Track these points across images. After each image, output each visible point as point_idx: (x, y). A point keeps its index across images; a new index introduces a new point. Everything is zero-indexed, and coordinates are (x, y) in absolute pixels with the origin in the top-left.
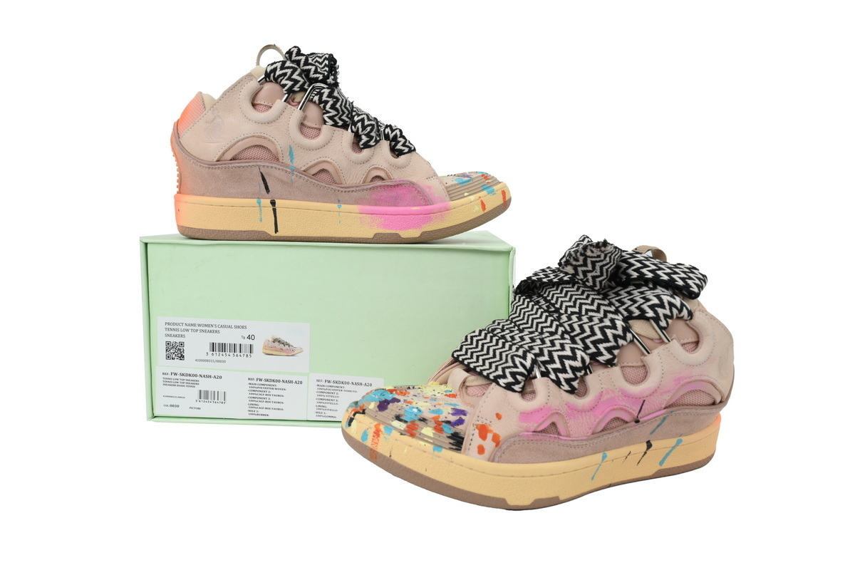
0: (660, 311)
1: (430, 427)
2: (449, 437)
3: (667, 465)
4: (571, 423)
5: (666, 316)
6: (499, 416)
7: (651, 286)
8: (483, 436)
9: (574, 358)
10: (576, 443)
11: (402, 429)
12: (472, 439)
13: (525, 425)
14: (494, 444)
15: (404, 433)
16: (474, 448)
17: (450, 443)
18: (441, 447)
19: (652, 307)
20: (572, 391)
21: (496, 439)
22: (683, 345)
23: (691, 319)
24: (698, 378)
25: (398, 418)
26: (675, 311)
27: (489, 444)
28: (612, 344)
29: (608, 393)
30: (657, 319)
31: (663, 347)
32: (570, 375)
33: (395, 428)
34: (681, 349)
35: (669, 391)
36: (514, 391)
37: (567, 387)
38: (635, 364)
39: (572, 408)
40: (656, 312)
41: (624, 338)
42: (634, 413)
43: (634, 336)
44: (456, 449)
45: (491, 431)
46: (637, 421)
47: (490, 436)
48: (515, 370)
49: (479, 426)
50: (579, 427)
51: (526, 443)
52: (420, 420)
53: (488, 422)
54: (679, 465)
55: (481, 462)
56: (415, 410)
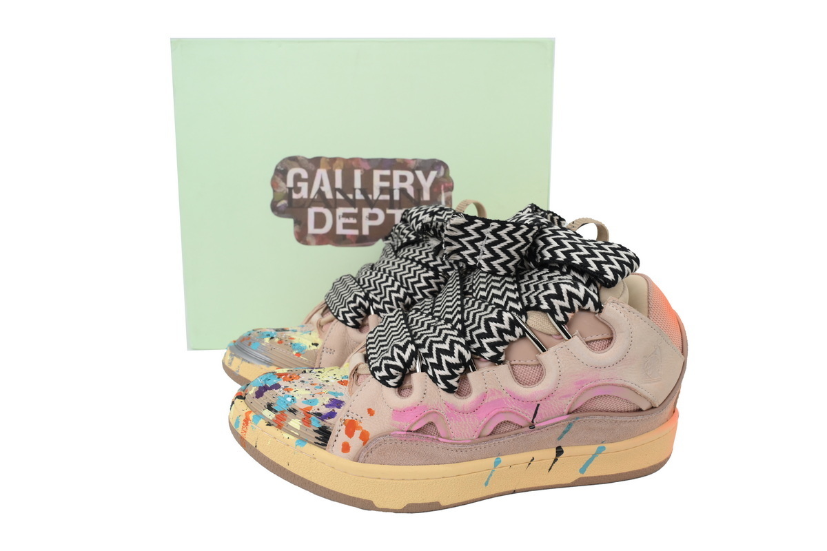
0: (557, 303)
1: (299, 419)
2: (316, 431)
3: (590, 473)
4: (453, 423)
5: (563, 309)
6: (371, 412)
7: (564, 270)
8: (350, 433)
9: (451, 353)
10: (456, 447)
11: (271, 419)
12: (339, 435)
13: (399, 423)
14: (362, 442)
15: (272, 423)
16: (339, 446)
17: (316, 438)
18: (306, 441)
19: (547, 298)
20: (450, 389)
21: (364, 437)
22: (587, 343)
23: (600, 312)
24: (607, 382)
25: (270, 407)
26: (576, 303)
27: (355, 442)
28: (497, 339)
29: (493, 394)
30: (552, 312)
31: (562, 344)
32: (446, 372)
33: (264, 418)
34: (584, 347)
35: (569, 396)
36: (388, 386)
37: (443, 385)
38: (529, 362)
39: (452, 409)
40: (551, 304)
41: (512, 333)
42: (527, 417)
43: (524, 330)
44: (322, 445)
45: (360, 428)
46: (532, 427)
47: (357, 433)
48: (391, 362)
49: (347, 422)
50: (463, 429)
51: (399, 443)
52: (290, 410)
53: (359, 418)
54: (608, 474)
55: (344, 461)
56: (289, 399)
